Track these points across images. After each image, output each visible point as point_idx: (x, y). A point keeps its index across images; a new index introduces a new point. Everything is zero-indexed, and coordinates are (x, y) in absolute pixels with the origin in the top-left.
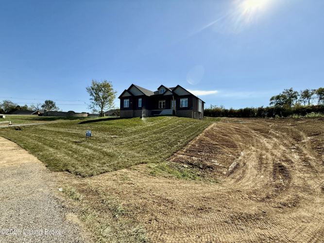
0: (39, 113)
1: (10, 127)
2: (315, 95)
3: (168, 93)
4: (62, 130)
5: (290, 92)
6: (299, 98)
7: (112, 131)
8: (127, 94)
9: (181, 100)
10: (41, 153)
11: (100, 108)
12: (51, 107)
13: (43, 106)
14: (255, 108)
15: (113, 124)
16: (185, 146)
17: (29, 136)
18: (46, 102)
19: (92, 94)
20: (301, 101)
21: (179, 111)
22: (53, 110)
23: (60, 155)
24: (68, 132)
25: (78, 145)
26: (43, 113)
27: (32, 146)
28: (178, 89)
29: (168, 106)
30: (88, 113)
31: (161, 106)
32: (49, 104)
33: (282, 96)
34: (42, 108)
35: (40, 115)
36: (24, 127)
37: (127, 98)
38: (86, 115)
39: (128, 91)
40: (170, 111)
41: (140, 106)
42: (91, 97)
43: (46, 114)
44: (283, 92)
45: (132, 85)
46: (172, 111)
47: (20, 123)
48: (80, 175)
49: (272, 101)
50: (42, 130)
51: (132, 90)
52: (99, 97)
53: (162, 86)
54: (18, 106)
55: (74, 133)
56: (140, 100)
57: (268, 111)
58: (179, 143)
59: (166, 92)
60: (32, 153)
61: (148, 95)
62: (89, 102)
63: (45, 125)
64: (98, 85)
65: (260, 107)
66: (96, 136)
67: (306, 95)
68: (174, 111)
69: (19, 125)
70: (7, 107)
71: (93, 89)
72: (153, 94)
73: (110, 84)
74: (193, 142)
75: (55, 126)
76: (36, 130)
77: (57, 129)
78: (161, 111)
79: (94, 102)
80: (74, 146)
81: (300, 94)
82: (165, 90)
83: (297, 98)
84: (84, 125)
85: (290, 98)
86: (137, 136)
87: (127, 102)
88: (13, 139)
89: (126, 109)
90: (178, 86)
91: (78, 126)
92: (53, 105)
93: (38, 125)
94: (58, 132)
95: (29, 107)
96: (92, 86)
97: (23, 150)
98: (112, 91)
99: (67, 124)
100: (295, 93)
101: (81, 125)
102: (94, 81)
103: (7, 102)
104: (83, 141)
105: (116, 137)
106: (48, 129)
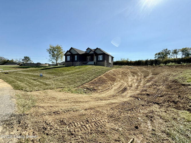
0: (20, 64)
1: (2, 72)
2: (180, 52)
3: (92, 53)
4: (30, 73)
5: (166, 51)
6: (171, 53)
7: (56, 74)
8: (69, 53)
9: (99, 56)
10: (13, 84)
11: (55, 61)
12: (28, 61)
13: (23, 60)
14: (144, 60)
15: (59, 70)
16: (91, 81)
17: (11, 77)
18: (25, 57)
19: (50, 53)
20: (172, 56)
21: (98, 62)
22: (29, 62)
23: (22, 84)
24: (33, 74)
25: (34, 80)
26: (22, 64)
27: (11, 81)
28: (97, 50)
29: (92, 60)
30: (49, 64)
31: (88, 60)
32: (26, 58)
33: (162, 53)
34: (22, 61)
35: (20, 65)
36: (10, 72)
37: (68, 55)
38: (48, 65)
39: (69, 51)
40: (92, 63)
41: (76, 60)
42: (50, 55)
43: (24, 64)
44: (162, 51)
45: (72, 48)
46: (94, 63)
47: (8, 70)
48: (26, 91)
49: (156, 56)
50: (20, 74)
51: (72, 51)
52: (55, 55)
53: (88, 48)
54: (8, 60)
55: (36, 75)
56: (76, 56)
57: (151, 62)
58: (88, 79)
59: (90, 51)
60: (9, 84)
61: (81, 53)
62: (49, 58)
63: (22, 71)
64: (53, 48)
65: (147, 59)
66: (46, 76)
67: (175, 52)
68: (94, 62)
69: (7, 71)
70: (2, 61)
71: (50, 50)
72: (84, 53)
73: (60, 47)
74: (95, 79)
75: (28, 71)
76: (17, 74)
77: (28, 73)
78: (88, 63)
79: (52, 57)
80: (32, 81)
81: (172, 51)
82: (90, 50)
83: (170, 54)
84: (43, 71)
85: (166, 54)
86: (67, 76)
87: (68, 57)
88: (2, 78)
89: (68, 61)
90: (97, 48)
91: (39, 71)
92: (29, 59)
93: (18, 71)
94: (28, 75)
95: (14, 60)
96: (50, 48)
97: (5, 83)
98: (62, 51)
99: (34, 70)
100: (169, 51)
101: (41, 70)
102: (51, 45)
103: (2, 58)
104: (39, 79)
105: (56, 77)
106: (23, 73)
